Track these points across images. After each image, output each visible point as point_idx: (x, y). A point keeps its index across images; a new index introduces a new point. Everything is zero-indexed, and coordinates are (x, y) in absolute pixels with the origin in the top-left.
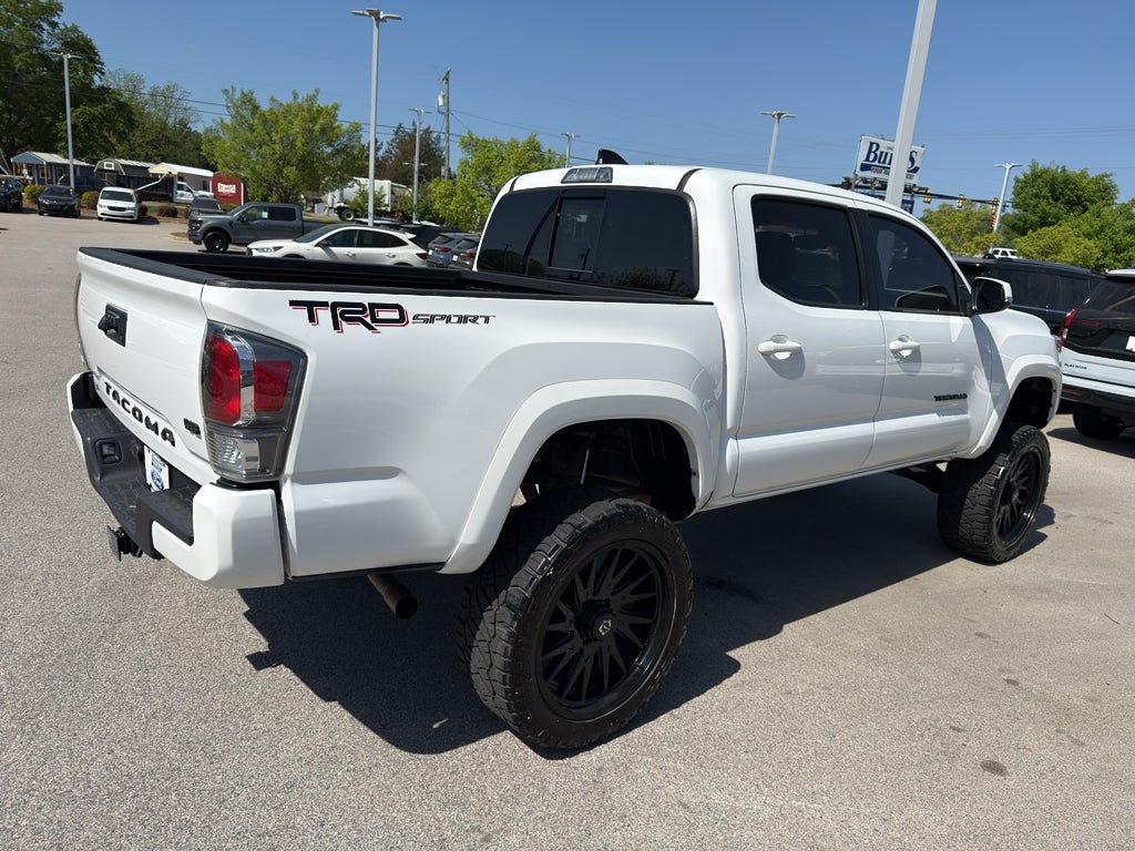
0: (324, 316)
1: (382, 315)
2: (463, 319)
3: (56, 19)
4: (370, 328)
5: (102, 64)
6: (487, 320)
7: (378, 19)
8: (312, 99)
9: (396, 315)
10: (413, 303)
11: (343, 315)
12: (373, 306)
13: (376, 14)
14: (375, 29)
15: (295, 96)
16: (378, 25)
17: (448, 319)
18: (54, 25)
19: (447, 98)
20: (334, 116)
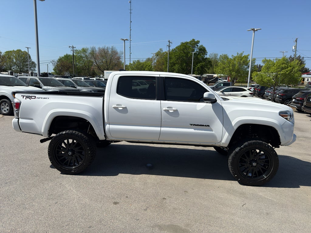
0: (25, 97)
1: (32, 97)
2: (44, 98)
3: (198, 45)
4: (30, 99)
5: (207, 53)
6: (48, 98)
7: (254, 31)
8: (242, 54)
9: (34, 97)
10: (37, 96)
11: (27, 97)
12: (31, 96)
13: (253, 30)
14: (253, 33)
15: (238, 54)
16: (254, 33)
17: (42, 98)
18: (198, 46)
19: (296, 47)
20: (248, 58)
